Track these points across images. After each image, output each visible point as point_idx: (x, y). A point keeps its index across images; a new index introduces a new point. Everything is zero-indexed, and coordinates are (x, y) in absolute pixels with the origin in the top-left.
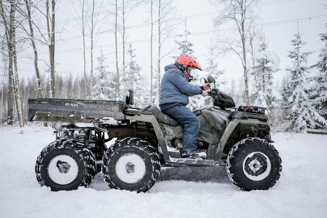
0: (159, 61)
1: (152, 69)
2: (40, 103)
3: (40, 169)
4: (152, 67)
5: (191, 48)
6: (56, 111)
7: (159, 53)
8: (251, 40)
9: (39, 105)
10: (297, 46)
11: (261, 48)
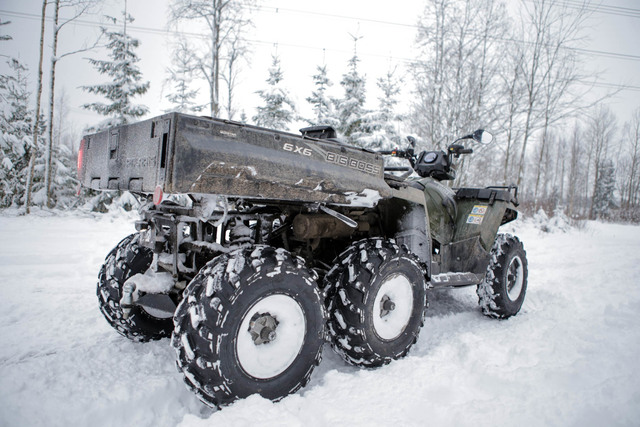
0: (54, 63)
1: (40, 77)
2: (218, 135)
3: (218, 345)
4: (41, 73)
5: (134, 50)
6: (270, 163)
7: (55, 46)
8: (233, 59)
9: (216, 139)
10: (319, 86)
11: (273, 79)
